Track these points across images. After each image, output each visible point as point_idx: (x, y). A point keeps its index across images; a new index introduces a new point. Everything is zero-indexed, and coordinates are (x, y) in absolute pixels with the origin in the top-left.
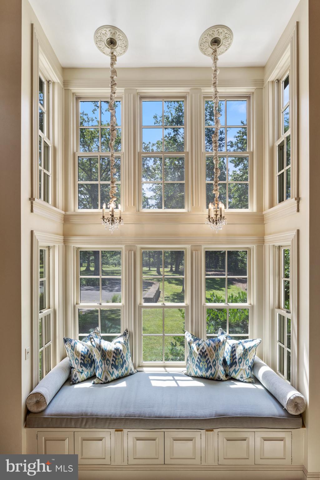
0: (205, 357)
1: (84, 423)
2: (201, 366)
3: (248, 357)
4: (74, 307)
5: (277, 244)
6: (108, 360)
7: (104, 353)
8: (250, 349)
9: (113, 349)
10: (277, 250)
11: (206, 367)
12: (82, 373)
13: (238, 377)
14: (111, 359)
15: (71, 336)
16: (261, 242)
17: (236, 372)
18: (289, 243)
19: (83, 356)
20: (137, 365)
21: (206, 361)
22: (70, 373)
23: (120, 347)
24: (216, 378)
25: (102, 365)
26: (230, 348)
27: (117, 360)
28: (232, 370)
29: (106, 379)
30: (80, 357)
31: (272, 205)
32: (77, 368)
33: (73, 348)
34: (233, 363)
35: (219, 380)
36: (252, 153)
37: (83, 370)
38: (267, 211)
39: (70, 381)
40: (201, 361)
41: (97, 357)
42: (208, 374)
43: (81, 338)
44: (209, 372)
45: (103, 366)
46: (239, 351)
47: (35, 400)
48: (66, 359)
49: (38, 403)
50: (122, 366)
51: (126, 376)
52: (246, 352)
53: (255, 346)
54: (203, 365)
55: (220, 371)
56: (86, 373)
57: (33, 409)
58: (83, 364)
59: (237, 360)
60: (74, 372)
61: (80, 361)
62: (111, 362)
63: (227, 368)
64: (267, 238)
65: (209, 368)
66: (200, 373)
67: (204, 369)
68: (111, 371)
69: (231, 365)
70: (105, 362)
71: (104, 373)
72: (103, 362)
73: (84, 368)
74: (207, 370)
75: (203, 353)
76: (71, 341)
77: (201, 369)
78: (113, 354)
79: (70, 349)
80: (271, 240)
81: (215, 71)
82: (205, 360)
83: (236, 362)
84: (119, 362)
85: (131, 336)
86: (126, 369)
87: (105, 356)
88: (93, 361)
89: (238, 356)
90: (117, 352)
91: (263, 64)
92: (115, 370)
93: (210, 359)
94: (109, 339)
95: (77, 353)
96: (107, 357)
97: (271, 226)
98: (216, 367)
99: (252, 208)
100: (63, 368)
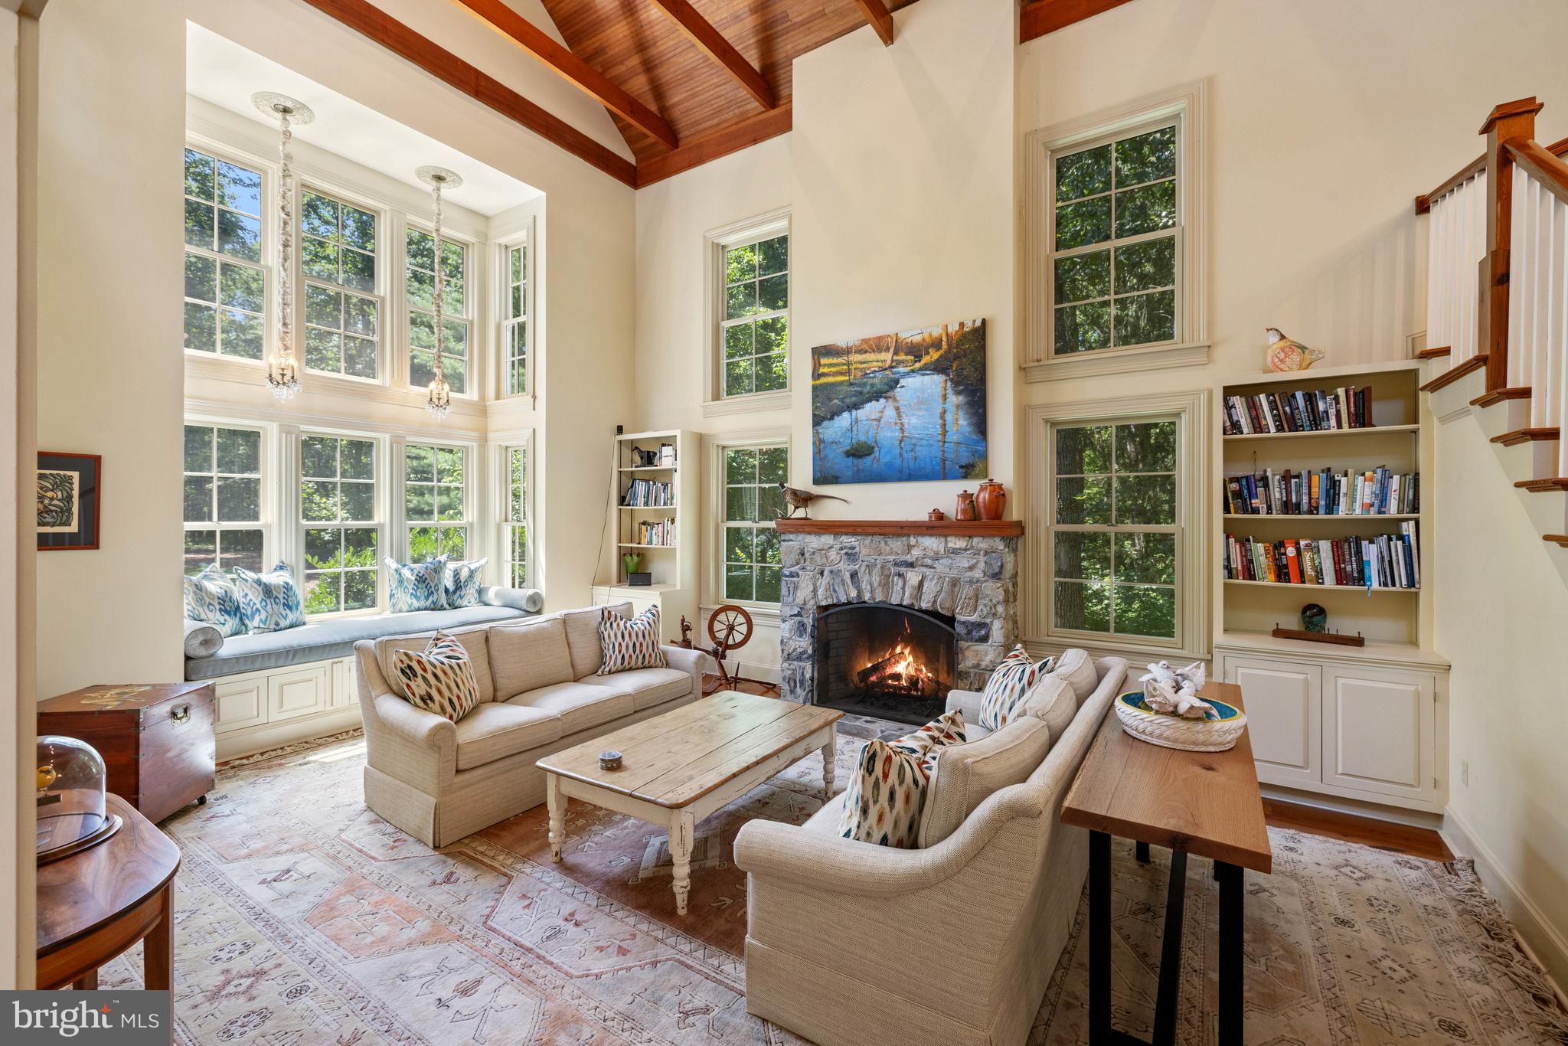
0: (424, 582)
1: (290, 658)
2: (419, 594)
3: (475, 579)
5: (505, 444)
6: (276, 597)
7: (267, 589)
8: (477, 569)
9: (282, 583)
10: (504, 451)
11: (426, 594)
12: (224, 624)
13: (465, 603)
14: (281, 596)
16: (483, 441)
17: (461, 597)
18: (524, 443)
19: (223, 599)
21: (426, 587)
24: (439, 607)
25: (266, 606)
26: (452, 574)
27: (290, 599)
28: (455, 597)
29: (277, 624)
30: (217, 601)
31: (498, 397)
34: (458, 589)
35: (442, 608)
36: (472, 322)
37: (225, 620)
38: (491, 401)
40: (418, 588)
42: (428, 603)
44: (431, 599)
45: (269, 606)
46: (465, 573)
47: (200, 640)
49: (204, 643)
52: (472, 573)
54: (421, 594)
55: (443, 600)
57: (197, 653)
58: (225, 611)
59: (462, 584)
61: (218, 607)
62: (282, 601)
63: (450, 596)
64: (491, 436)
65: (429, 596)
66: (416, 604)
67: (423, 598)
68: (284, 614)
69: (455, 592)
70: (272, 600)
71: (271, 616)
72: (268, 601)
73: (226, 617)
74: (427, 598)
75: (420, 577)
77: (418, 598)
78: (283, 590)
80: (496, 439)
81: (439, 215)
82: (424, 586)
83: (461, 587)
84: (294, 601)
87: (270, 592)
88: (237, 608)
89: (463, 580)
90: (289, 587)
91: (489, 213)
92: (288, 611)
93: (431, 584)
95: (209, 596)
96: (275, 593)
97: (495, 422)
98: (440, 593)
99: (472, 394)
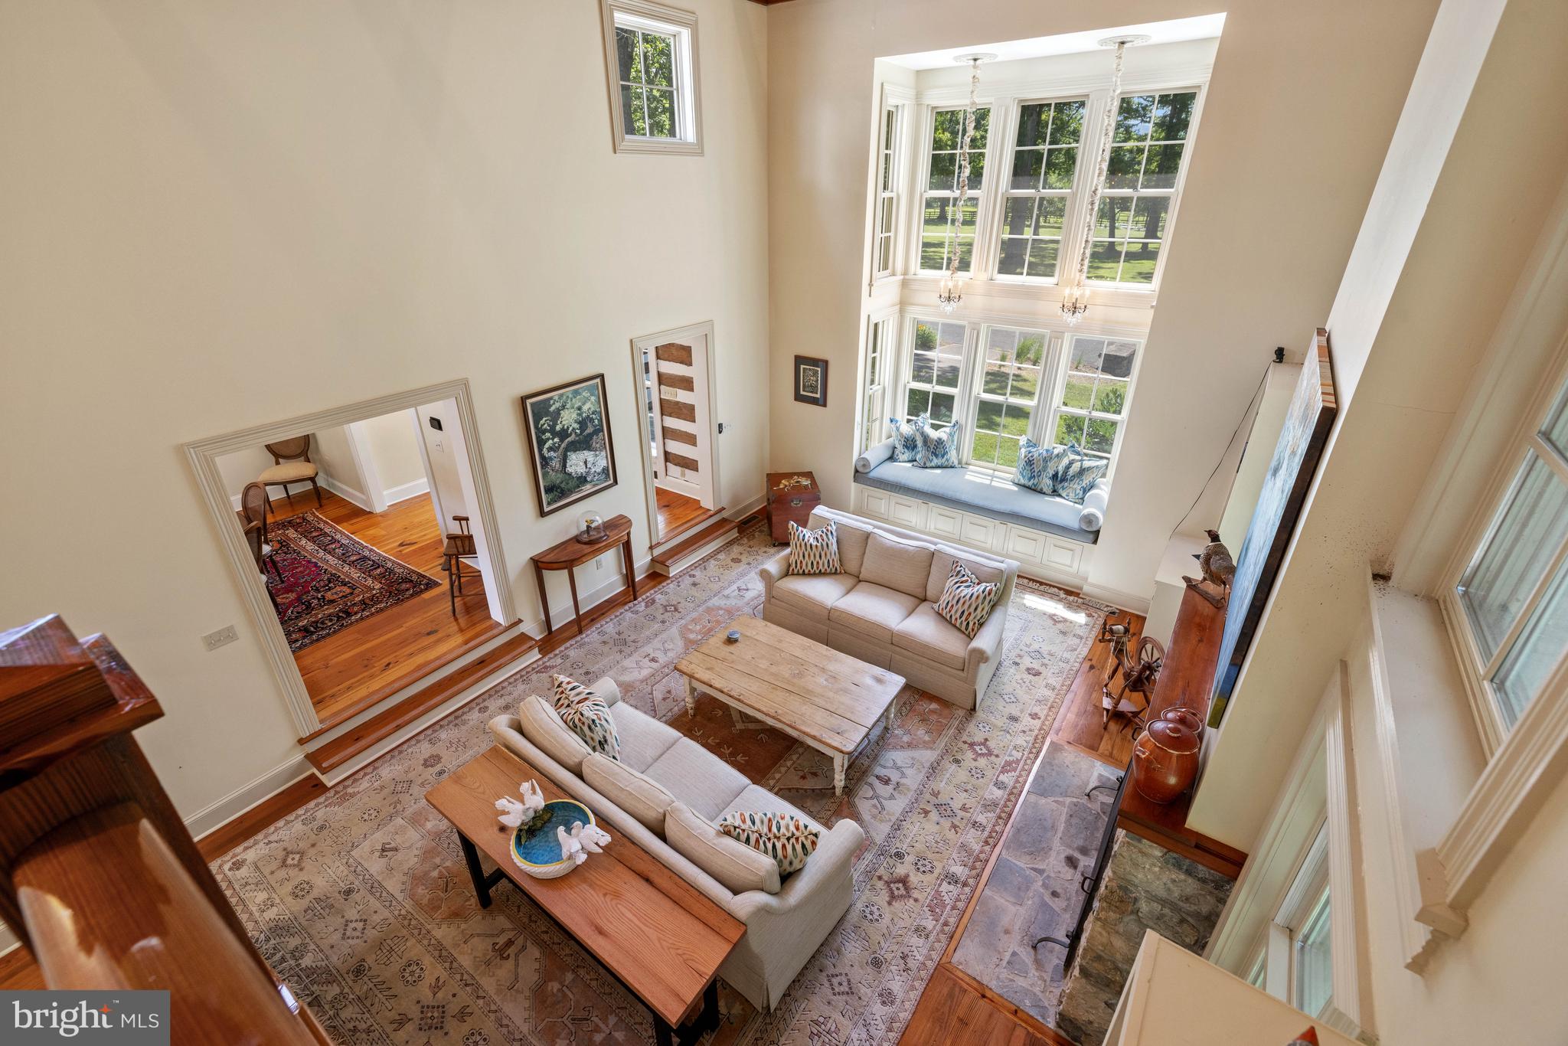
0: (1032, 466)
2: (1025, 475)
3: (1084, 477)
4: (905, 386)
6: (930, 447)
7: (926, 439)
8: (1089, 469)
9: (937, 438)
11: (1029, 476)
12: (903, 454)
13: (1064, 495)
14: (932, 447)
15: (898, 417)
17: (1065, 489)
19: (907, 439)
20: (964, 461)
21: (1032, 471)
22: (893, 452)
23: (944, 437)
24: (1041, 489)
25: (923, 451)
27: (939, 449)
28: (1061, 485)
29: (925, 464)
30: (904, 439)
32: (900, 448)
33: (898, 429)
34: (1064, 480)
35: (1041, 492)
37: (904, 452)
39: (892, 458)
40: (1024, 469)
41: (919, 443)
42: (1030, 483)
43: (909, 421)
44: (1033, 481)
46: (1077, 467)
47: (862, 463)
48: (891, 439)
49: (864, 465)
50: (943, 456)
51: (946, 467)
52: (1083, 471)
53: (1097, 467)
54: (1027, 473)
55: (1046, 483)
56: (907, 455)
57: (860, 469)
58: (906, 446)
59: (1070, 477)
60: (897, 452)
61: (903, 443)
62: (933, 450)
63: (1056, 483)
65: (1032, 477)
66: (1022, 481)
67: (1027, 478)
68: (932, 458)
69: (1061, 481)
70: (927, 448)
71: (924, 459)
72: (924, 448)
73: (906, 450)
75: (1031, 462)
76: (897, 421)
77: (1024, 477)
78: (936, 442)
79: (895, 429)
82: (1030, 469)
83: (1068, 479)
84: (940, 451)
85: (960, 428)
86: (947, 460)
87: (928, 443)
88: (915, 447)
89: (1073, 473)
90: (940, 442)
92: (935, 458)
93: (1037, 469)
94: (936, 427)
95: (901, 434)
96: (930, 444)
98: (1040, 478)
100: (887, 446)
